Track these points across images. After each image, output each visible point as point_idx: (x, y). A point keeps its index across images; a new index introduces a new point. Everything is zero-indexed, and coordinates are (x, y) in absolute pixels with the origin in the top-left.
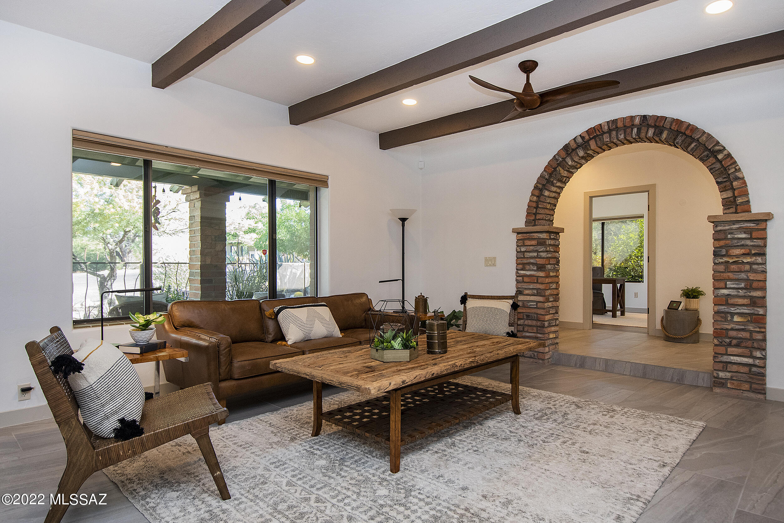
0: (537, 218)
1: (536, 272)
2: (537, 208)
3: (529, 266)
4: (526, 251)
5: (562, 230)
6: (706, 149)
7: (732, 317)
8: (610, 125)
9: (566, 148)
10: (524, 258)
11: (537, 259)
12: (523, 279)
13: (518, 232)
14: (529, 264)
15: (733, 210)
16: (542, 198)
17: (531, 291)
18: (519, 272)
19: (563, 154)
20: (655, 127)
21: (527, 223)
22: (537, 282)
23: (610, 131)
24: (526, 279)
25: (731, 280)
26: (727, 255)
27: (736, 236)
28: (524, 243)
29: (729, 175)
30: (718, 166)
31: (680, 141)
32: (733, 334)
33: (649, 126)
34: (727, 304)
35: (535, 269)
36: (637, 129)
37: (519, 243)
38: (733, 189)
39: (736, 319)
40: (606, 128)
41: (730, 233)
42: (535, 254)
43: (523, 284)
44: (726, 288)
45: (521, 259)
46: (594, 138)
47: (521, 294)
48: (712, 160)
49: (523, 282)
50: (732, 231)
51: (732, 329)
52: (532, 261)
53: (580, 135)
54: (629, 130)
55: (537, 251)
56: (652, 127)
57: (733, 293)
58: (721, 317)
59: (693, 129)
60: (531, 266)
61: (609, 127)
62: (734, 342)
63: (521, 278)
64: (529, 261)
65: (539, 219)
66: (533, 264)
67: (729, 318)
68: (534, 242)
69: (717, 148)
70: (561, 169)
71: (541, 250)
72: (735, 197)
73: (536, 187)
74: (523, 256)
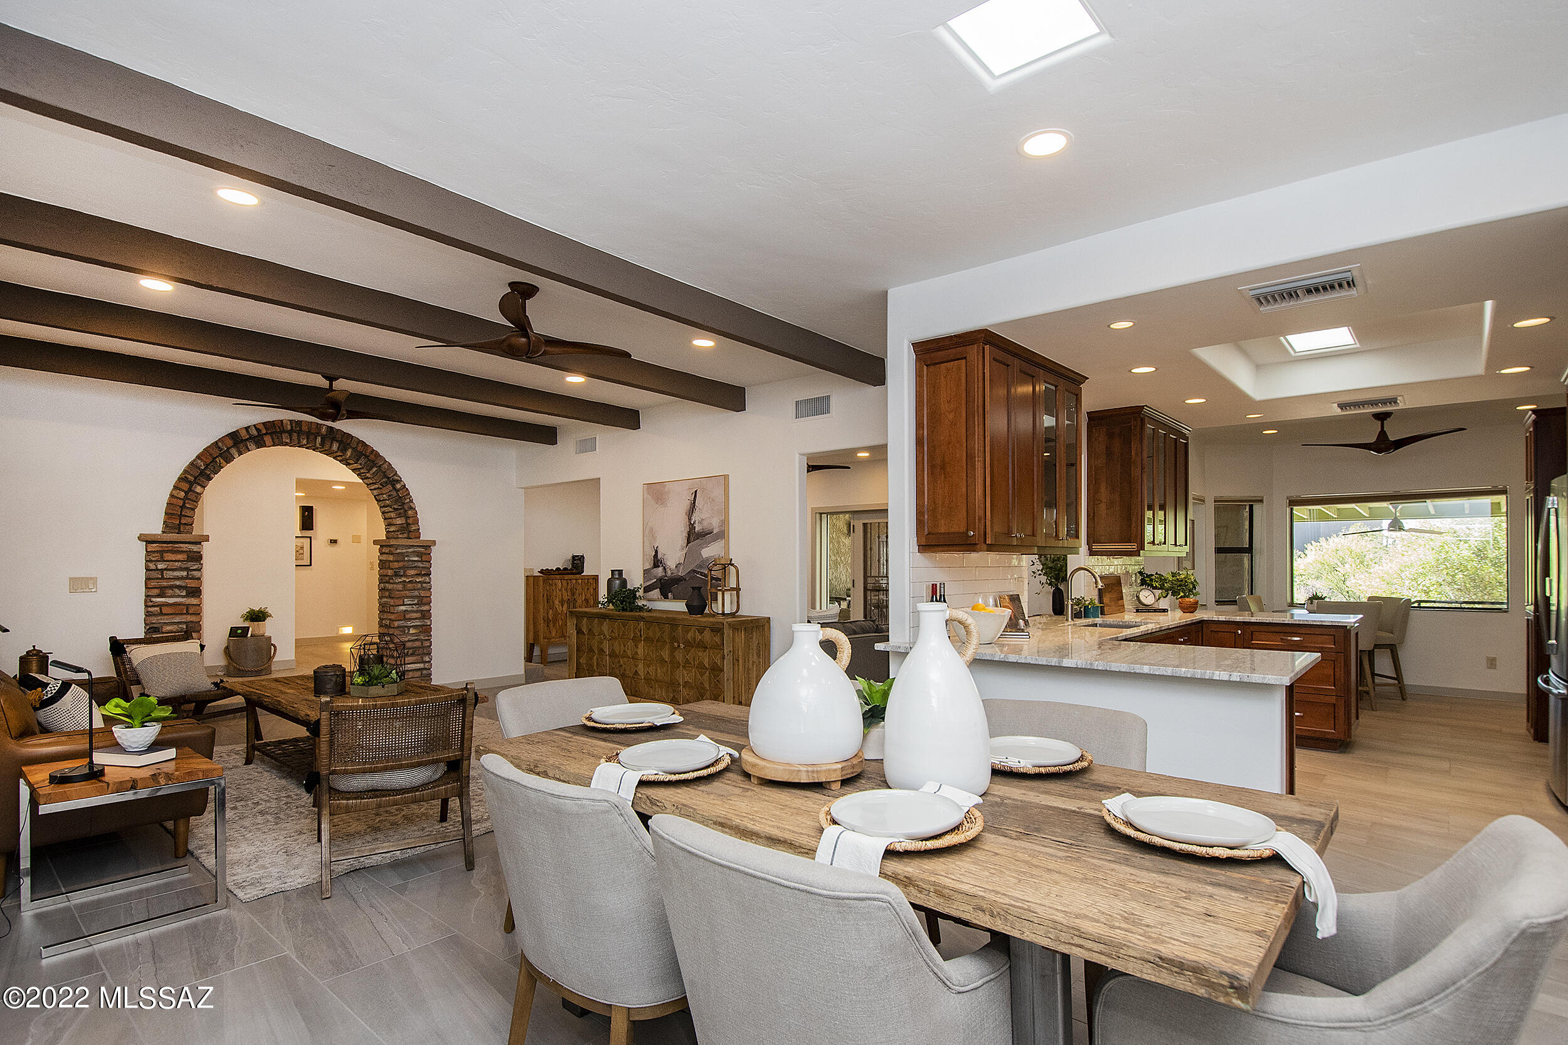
0: (183, 521)
1: (186, 599)
2: (183, 507)
3: (172, 590)
4: (166, 569)
5: (206, 538)
6: (385, 476)
7: (409, 630)
8: (294, 425)
9: (234, 436)
10: (163, 578)
11: (187, 581)
12: (161, 609)
13: (148, 540)
14: (172, 587)
15: (405, 535)
16: (191, 496)
17: (176, 626)
18: (153, 599)
19: (230, 442)
20: (340, 442)
21: (168, 527)
22: (187, 613)
23: (290, 432)
24: (165, 610)
25: (407, 597)
26: (405, 575)
27: (411, 559)
28: (162, 557)
29: (404, 504)
30: (394, 493)
31: (363, 463)
32: (409, 645)
33: (333, 439)
34: (405, 619)
35: (184, 593)
36: (321, 438)
37: (153, 557)
38: (407, 518)
39: (412, 631)
40: (289, 427)
41: (407, 556)
42: (185, 573)
43: (159, 618)
44: (404, 605)
45: (158, 581)
46: (271, 434)
47: (156, 632)
48: (389, 487)
49: (161, 614)
50: (408, 554)
51: (409, 641)
52: (178, 583)
53: (254, 425)
54: (312, 437)
55: (187, 569)
56: (337, 441)
57: (409, 609)
58: (401, 631)
59: (377, 455)
60: (177, 591)
61: (292, 427)
62: (410, 651)
63: (158, 609)
64: (172, 583)
65: (185, 524)
66: (179, 587)
67: (406, 631)
68: (180, 557)
69: (396, 478)
70: (222, 461)
71: (195, 568)
72: (408, 524)
73: (181, 479)
74: (160, 576)
